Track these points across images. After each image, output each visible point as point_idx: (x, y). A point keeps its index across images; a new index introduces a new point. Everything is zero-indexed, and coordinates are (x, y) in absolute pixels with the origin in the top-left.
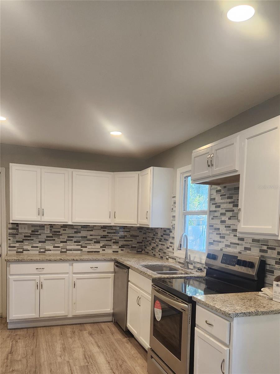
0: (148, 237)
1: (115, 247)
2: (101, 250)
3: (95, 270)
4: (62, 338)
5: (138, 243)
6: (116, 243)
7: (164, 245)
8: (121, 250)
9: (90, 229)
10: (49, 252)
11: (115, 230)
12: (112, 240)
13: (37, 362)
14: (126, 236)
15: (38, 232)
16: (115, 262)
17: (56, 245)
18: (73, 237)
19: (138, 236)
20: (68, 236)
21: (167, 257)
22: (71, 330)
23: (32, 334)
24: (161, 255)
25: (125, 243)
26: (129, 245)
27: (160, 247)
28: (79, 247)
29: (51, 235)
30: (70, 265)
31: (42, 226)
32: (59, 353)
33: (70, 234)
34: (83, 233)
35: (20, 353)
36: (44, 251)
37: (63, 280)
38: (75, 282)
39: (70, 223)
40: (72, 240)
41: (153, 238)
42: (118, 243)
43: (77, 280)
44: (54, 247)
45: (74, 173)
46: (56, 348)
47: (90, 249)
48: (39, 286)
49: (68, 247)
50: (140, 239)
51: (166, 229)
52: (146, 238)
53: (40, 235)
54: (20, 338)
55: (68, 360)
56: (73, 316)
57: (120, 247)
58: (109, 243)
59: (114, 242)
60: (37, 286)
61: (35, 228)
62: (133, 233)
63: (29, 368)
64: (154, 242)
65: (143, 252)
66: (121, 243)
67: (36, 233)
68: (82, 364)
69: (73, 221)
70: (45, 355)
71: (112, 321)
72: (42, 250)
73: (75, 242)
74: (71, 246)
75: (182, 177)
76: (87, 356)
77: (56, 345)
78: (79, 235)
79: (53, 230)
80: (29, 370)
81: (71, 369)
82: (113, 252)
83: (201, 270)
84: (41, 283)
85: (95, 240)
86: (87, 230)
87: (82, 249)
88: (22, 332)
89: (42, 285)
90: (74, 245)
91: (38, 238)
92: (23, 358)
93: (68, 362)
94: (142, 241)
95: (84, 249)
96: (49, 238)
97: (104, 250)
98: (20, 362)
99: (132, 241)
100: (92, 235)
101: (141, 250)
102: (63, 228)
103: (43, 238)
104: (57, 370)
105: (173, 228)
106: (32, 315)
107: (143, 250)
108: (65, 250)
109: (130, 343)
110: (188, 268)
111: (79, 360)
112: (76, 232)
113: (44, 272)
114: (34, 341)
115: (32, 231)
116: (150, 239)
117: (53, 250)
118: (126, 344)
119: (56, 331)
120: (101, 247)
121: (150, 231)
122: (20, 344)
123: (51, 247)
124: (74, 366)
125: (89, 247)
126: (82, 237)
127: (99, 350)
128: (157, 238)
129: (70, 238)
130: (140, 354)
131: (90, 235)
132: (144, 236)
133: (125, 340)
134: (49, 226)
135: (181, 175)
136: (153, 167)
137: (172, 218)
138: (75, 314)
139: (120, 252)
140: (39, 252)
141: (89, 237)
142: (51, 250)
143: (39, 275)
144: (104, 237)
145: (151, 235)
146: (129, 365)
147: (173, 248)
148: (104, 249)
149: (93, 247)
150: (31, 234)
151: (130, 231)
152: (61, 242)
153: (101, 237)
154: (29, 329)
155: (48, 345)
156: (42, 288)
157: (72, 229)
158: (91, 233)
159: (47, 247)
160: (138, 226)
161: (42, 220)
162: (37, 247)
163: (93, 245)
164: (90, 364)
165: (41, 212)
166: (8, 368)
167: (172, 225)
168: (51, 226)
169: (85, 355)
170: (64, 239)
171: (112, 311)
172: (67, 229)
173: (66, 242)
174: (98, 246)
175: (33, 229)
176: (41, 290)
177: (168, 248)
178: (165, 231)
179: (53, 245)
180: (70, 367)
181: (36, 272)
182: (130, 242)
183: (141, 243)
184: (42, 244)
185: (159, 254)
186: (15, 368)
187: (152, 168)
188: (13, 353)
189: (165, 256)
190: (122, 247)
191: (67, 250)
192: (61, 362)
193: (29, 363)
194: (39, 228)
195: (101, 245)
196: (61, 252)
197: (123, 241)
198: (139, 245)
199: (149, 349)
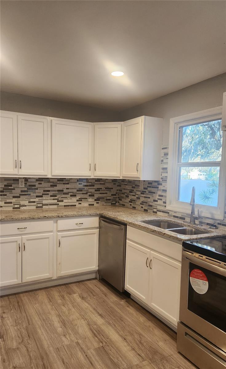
0: (124, 189)
1: (91, 200)
2: (77, 204)
3: (80, 226)
4: (54, 307)
5: (112, 195)
6: (92, 195)
7: (149, 198)
8: (97, 203)
9: (67, 182)
10: (24, 207)
11: (91, 183)
12: (88, 193)
13: (40, 350)
14: (101, 189)
15: (11, 186)
16: (100, 217)
17: (32, 200)
18: (49, 191)
19: (112, 189)
20: (44, 190)
21: (155, 210)
22: (59, 294)
23: (16, 304)
24: (144, 208)
25: (100, 195)
26: (104, 198)
27: (142, 199)
28: (56, 201)
29: (26, 189)
30: (54, 223)
31: (16, 180)
32: (60, 330)
33: (45, 187)
34: (60, 187)
35: (13, 335)
36: (19, 207)
37: (48, 239)
38: (60, 240)
39: (49, 176)
40: (48, 194)
41: (132, 190)
42: (94, 195)
43: (62, 238)
44: (29, 202)
45: (53, 121)
46: (53, 323)
47: (67, 203)
48: (22, 248)
49: (45, 202)
50: (114, 191)
51: (153, 181)
52: (121, 190)
53: (14, 189)
54: (5, 311)
55: (76, 341)
56: (58, 277)
57: (95, 200)
58: (85, 196)
59: (89, 195)
60: (20, 248)
61: (9, 182)
62: (108, 185)
63: (34, 361)
64: (134, 194)
65: (117, 204)
66: (96, 196)
67: (10, 188)
68: (96, 345)
69: (53, 174)
70: (45, 335)
71: (96, 279)
72: (16, 206)
73: (51, 196)
74: (47, 200)
75: (176, 127)
76: (95, 332)
77: (52, 318)
78: (55, 188)
79: (28, 184)
80: (35, 365)
81: (86, 356)
82: (89, 205)
83: (215, 226)
84: (23, 245)
85: (72, 194)
86: (64, 184)
87: (58, 203)
88: (3, 302)
89: (24, 247)
90: (50, 199)
91: (12, 193)
92: (19, 344)
93: (78, 343)
94: (117, 193)
95: (60, 203)
96: (24, 193)
97: (81, 204)
98: (18, 351)
99: (107, 193)
100: (68, 189)
101: (115, 202)
102: (39, 182)
103: (17, 192)
104: (71, 359)
105: (162, 180)
106: (14, 281)
107: (116, 202)
108: (41, 205)
109: (131, 307)
110: (195, 224)
111: (89, 339)
112: (52, 186)
113: (26, 231)
114: (23, 314)
115: (5, 186)
116: (128, 192)
117: (28, 205)
118: (128, 309)
119: (42, 296)
120: (77, 201)
121: (126, 183)
122: (8, 322)
123: (26, 203)
124: (88, 349)
125: (65, 201)
126: (58, 191)
127: (103, 321)
128: (137, 191)
129: (46, 192)
130: (150, 322)
131: (67, 189)
132: (119, 188)
133: (123, 302)
134: (23, 180)
135: (175, 125)
136: (145, 116)
137: (162, 171)
138: (60, 275)
139: (96, 205)
140: (13, 208)
141: (65, 191)
142: (26, 206)
143: (20, 235)
144: (80, 190)
145: (129, 187)
146: (149, 340)
147: (163, 200)
148: (80, 202)
149: (70, 201)
150: (3, 189)
151: (105, 184)
152: (37, 196)
153: (77, 191)
154: (10, 297)
155: (42, 319)
156: (24, 249)
157: (48, 182)
158: (68, 186)
159: (22, 203)
160: (121, 178)
161: (20, 173)
162: (11, 203)
163: (70, 199)
164: (104, 344)
165: (18, 165)
166: (7, 364)
167: (161, 177)
168: (26, 180)
169: (91, 329)
170: (40, 193)
171: (97, 268)
172: (42, 182)
173: (42, 196)
174: (74, 200)
175: (6, 183)
176: (24, 252)
177: (155, 201)
178: (149, 183)
179: (28, 200)
180: (84, 352)
181: (18, 232)
182: (105, 195)
183: (115, 195)
184: (16, 199)
185: (142, 207)
186: (16, 363)
187: (143, 117)
188: (4, 336)
189: (152, 210)
190: (97, 200)
191: (43, 205)
192: (69, 344)
193: (31, 351)
194: (12, 182)
195: (78, 198)
196: (37, 207)
197: (98, 194)
198: (113, 198)
199: (179, 322)
